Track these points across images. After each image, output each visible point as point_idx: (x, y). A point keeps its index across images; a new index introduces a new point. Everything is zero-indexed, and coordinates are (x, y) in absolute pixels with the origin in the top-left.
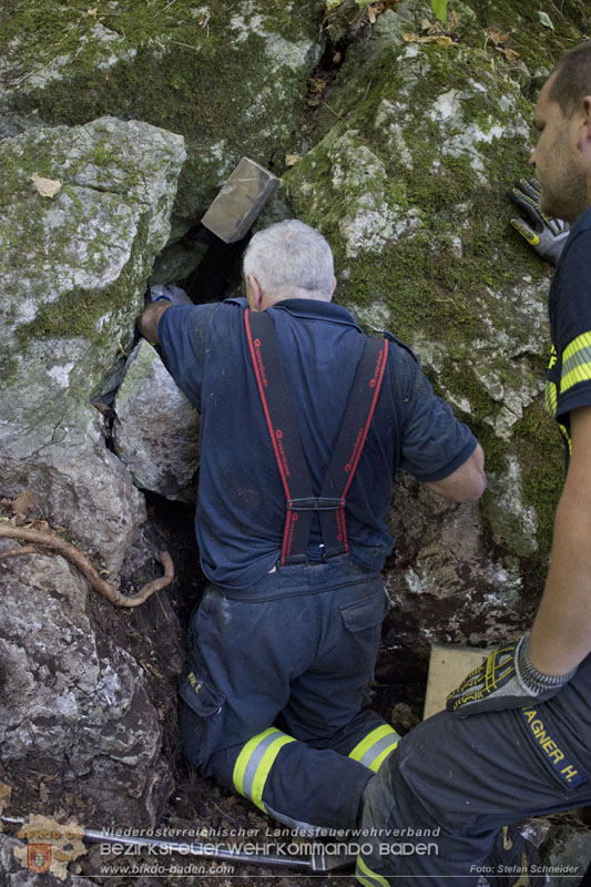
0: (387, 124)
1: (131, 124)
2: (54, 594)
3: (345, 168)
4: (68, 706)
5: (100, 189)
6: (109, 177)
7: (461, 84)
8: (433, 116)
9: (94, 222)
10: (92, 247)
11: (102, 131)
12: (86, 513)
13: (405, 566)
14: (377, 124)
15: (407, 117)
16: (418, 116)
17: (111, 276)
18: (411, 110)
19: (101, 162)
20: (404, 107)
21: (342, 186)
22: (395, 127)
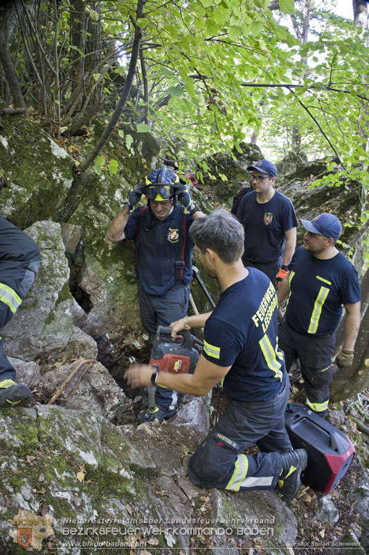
0: (104, 203)
1: (43, 222)
2: (102, 373)
3: (98, 221)
4: (116, 401)
5: (50, 249)
6: (49, 243)
7: (119, 187)
8: (116, 199)
9: (57, 261)
10: (60, 270)
11: (38, 227)
12: (88, 350)
13: (142, 334)
14: (100, 204)
15: (109, 200)
16: (112, 200)
17: (68, 277)
18: (109, 198)
19: (45, 238)
20: (107, 197)
21: (100, 227)
22: (107, 204)
